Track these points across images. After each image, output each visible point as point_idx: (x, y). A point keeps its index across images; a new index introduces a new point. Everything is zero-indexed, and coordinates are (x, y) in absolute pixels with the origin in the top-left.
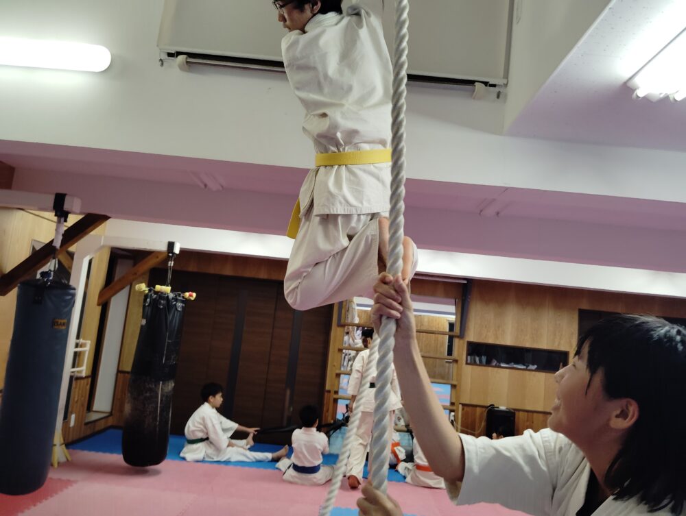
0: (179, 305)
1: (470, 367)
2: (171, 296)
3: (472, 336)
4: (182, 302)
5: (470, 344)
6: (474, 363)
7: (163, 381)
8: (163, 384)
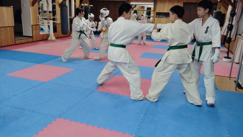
0: (90, 8)
1: (157, 18)
2: (88, 6)
3: (157, 11)
4: (90, 7)
5: (157, 13)
6: (159, 17)
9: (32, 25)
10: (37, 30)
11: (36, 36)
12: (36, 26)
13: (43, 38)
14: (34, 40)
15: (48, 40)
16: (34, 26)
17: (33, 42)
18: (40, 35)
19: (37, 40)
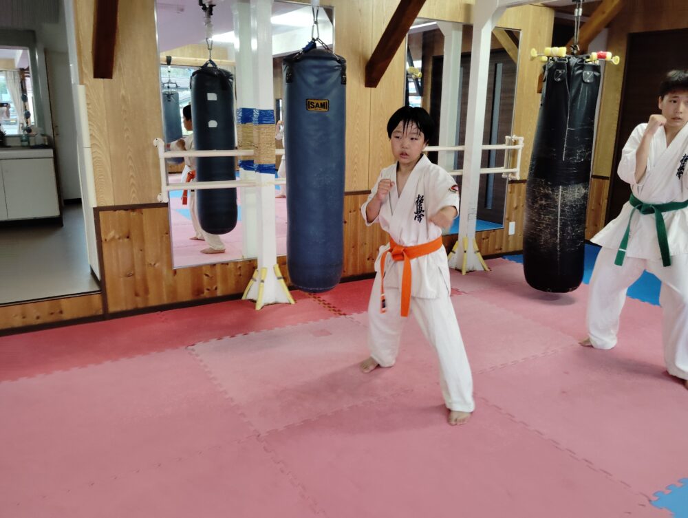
0: (589, 74)
2: (571, 60)
7: (563, 185)
8: (564, 190)
9: (95, 206)
10: (143, 240)
11: (138, 277)
12: (133, 214)
13: (199, 291)
14: (112, 309)
15: (244, 298)
16: (122, 212)
17: (106, 316)
18: (175, 272)
19: (141, 305)
